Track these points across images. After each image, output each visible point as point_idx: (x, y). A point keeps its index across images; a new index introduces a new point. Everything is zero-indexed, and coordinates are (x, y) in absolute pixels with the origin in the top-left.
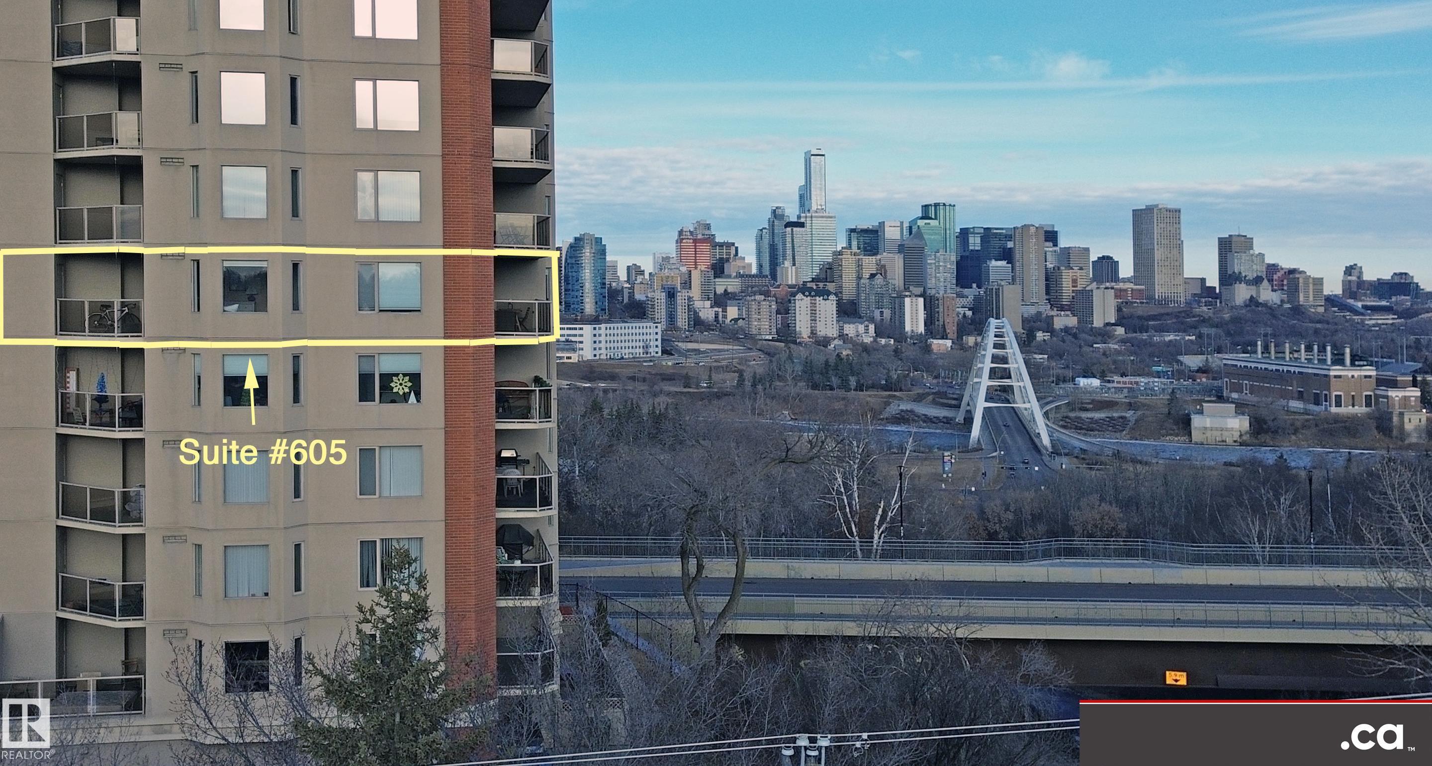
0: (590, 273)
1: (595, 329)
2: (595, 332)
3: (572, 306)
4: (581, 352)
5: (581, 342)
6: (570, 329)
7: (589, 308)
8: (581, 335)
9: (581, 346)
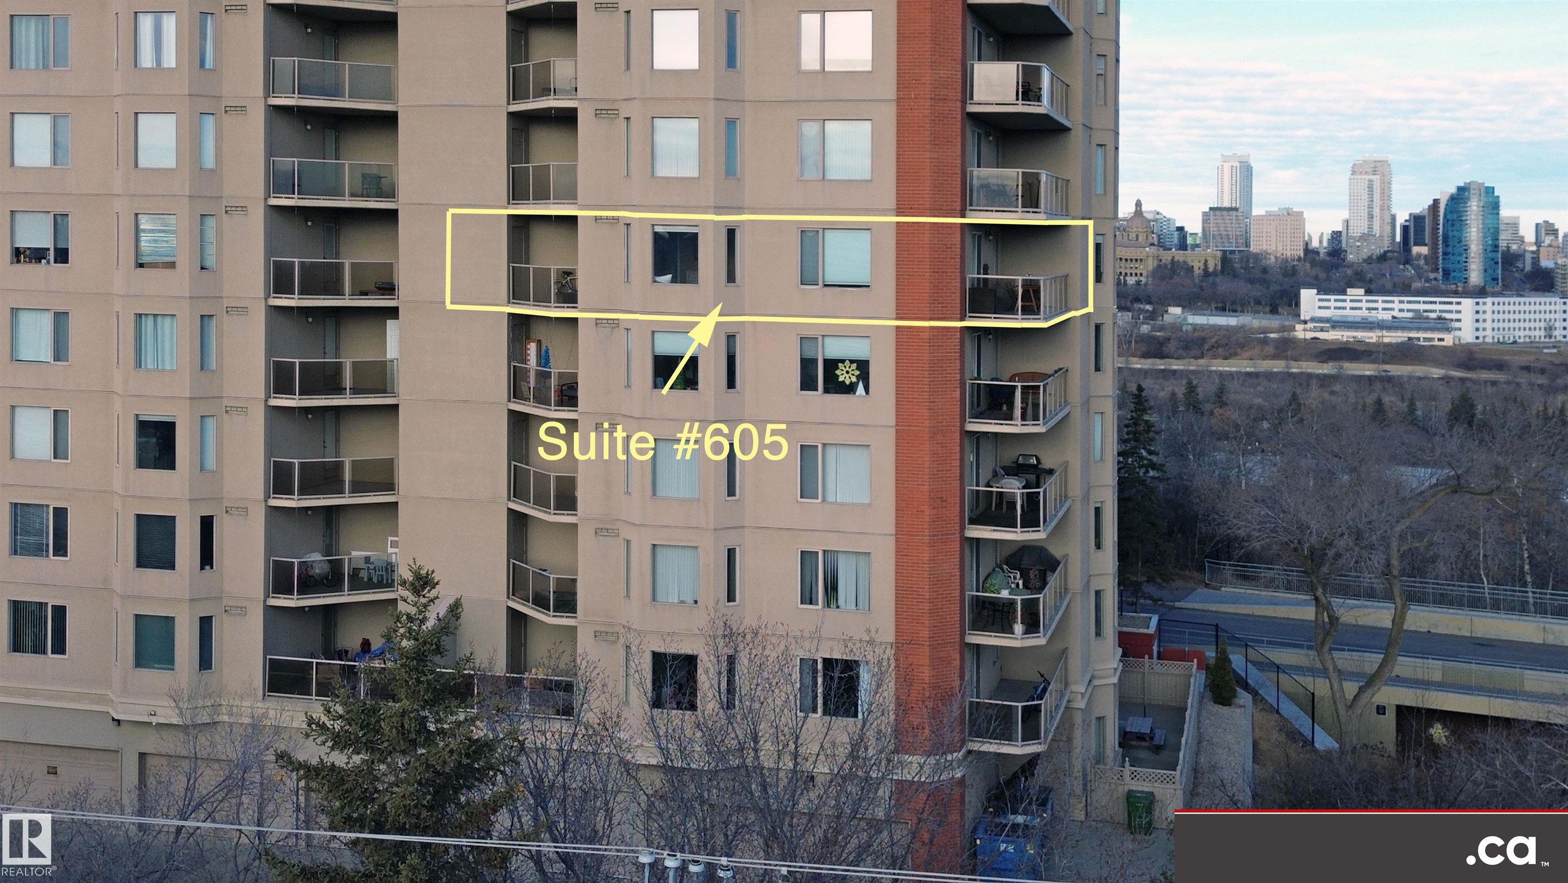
0: (1478, 232)
1: (1477, 303)
2: (1478, 308)
3: (1452, 274)
4: (1457, 333)
5: (1459, 320)
6: (1445, 303)
7: (1475, 277)
8: (1459, 312)
9: (1457, 325)
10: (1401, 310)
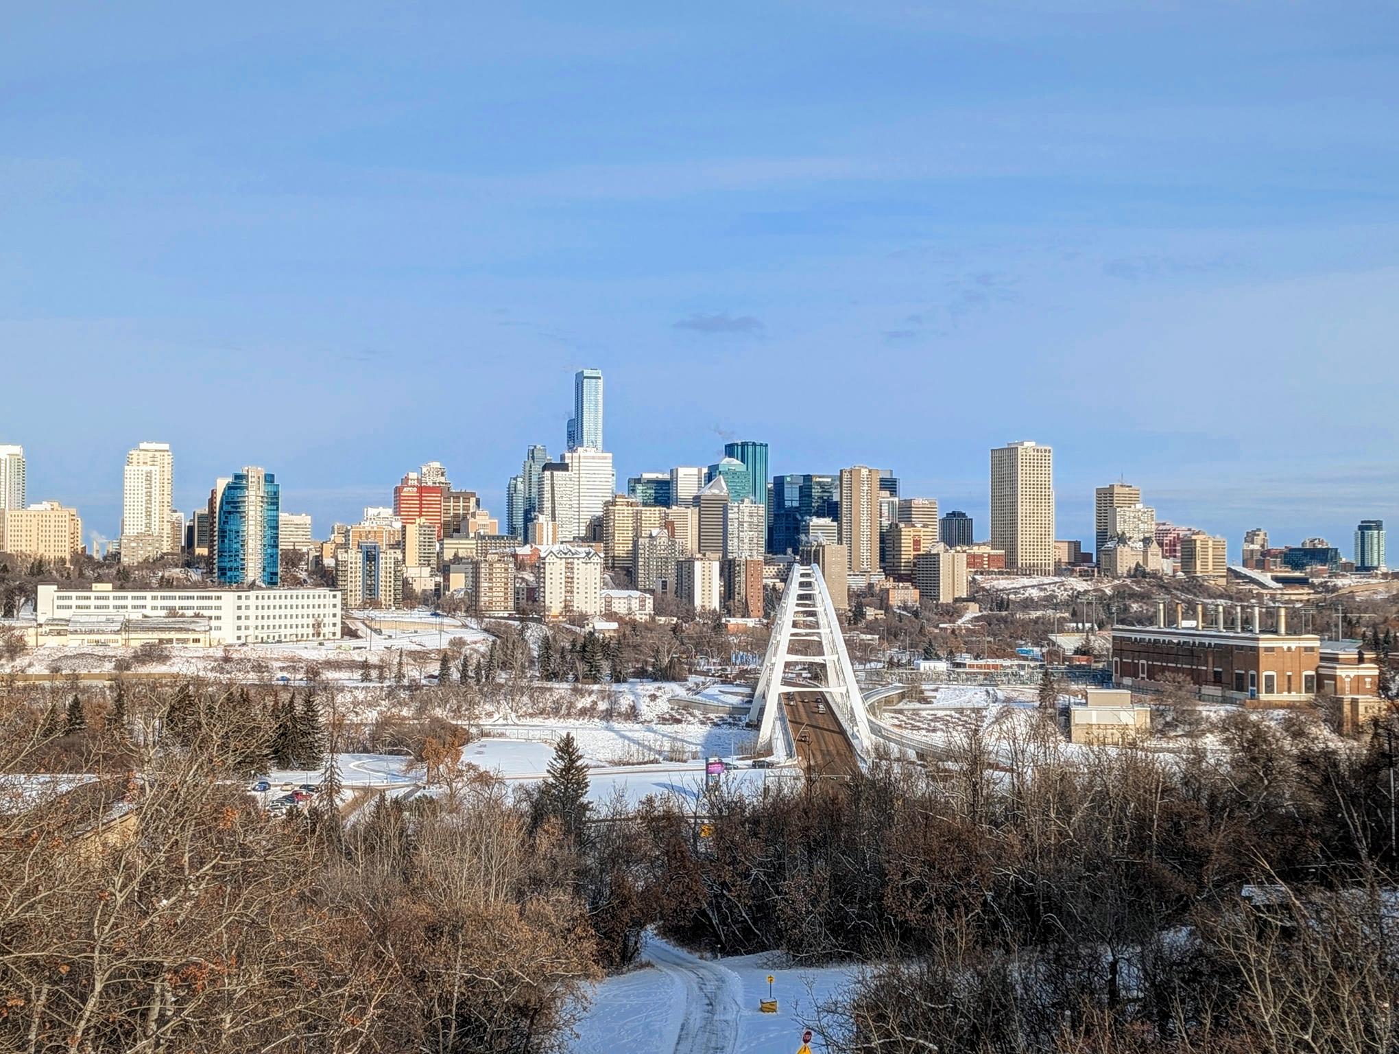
0: (256, 527)
1: (239, 598)
4: (217, 633)
5: (218, 618)
6: (204, 598)
9: (216, 623)
10: (154, 608)
